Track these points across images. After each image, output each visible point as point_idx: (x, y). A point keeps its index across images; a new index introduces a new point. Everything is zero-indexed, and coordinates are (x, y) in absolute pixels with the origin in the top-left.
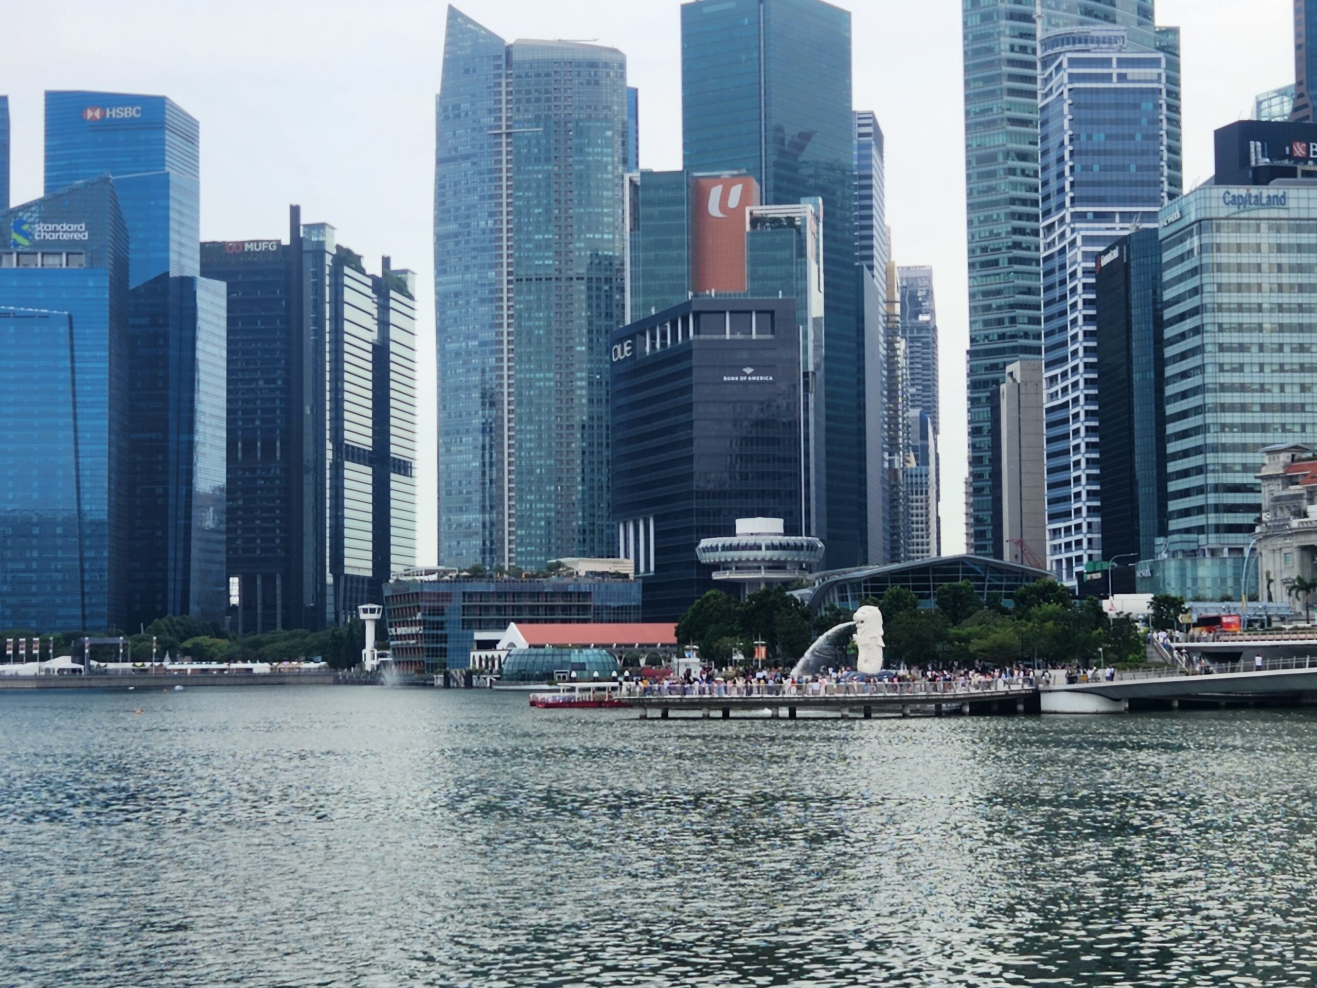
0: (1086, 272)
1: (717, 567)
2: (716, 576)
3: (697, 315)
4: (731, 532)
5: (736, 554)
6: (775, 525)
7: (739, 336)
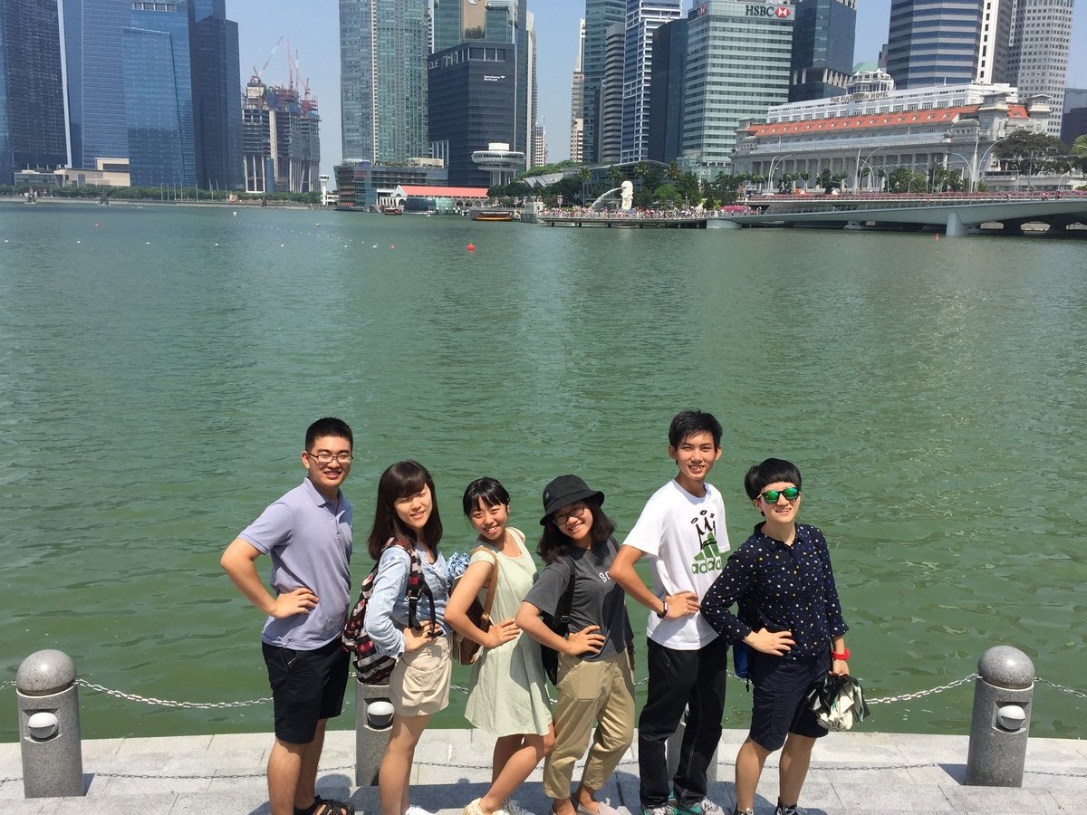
0: (648, 38)
1: (480, 164)
2: (480, 168)
3: (471, 49)
4: (487, 149)
5: (490, 159)
6: (506, 146)
7: (489, 60)
